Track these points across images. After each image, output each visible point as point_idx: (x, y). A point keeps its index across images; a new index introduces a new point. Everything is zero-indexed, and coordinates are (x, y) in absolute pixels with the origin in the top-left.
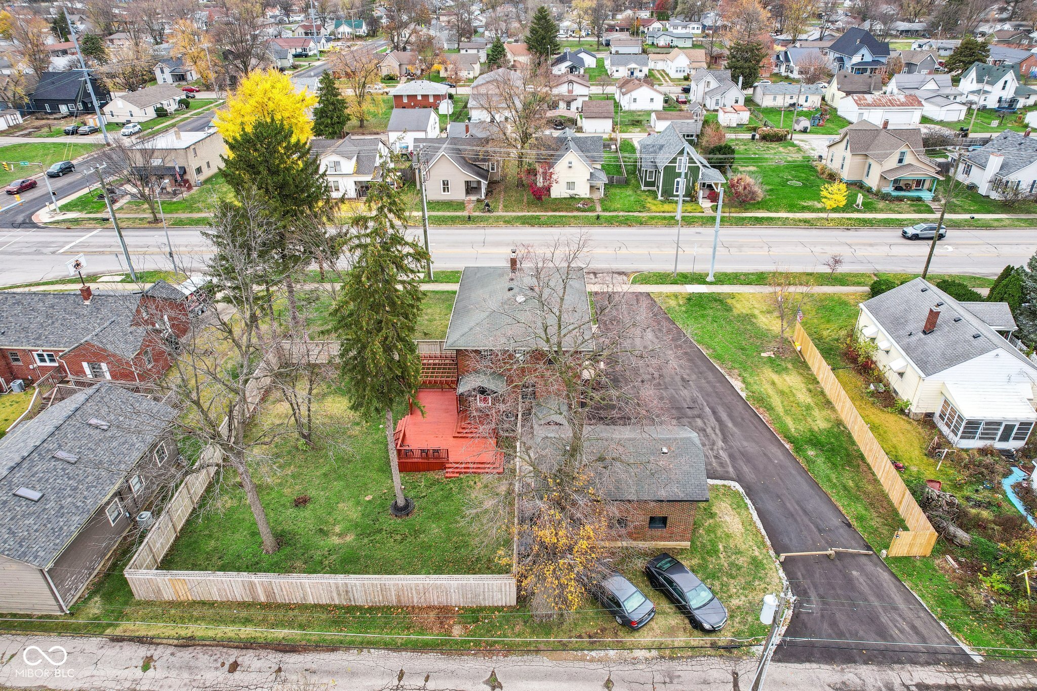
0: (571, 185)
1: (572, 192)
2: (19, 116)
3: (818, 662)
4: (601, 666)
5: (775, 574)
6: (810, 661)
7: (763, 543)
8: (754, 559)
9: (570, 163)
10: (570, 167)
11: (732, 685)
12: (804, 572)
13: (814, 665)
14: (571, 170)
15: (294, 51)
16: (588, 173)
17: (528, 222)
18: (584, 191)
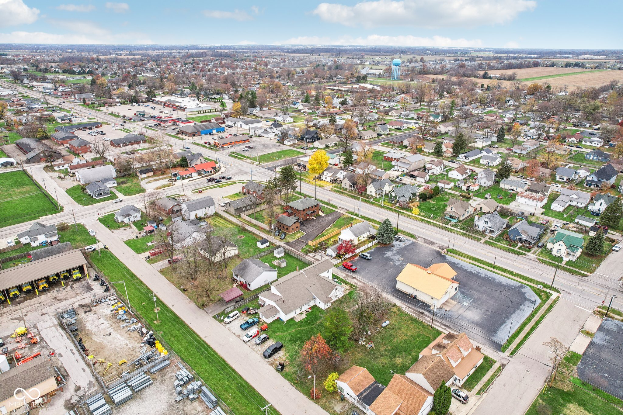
0: (371, 192)
1: (370, 194)
10: (371, 187)
15: (397, 127)
16: (375, 191)
17: (352, 197)
18: (374, 194)
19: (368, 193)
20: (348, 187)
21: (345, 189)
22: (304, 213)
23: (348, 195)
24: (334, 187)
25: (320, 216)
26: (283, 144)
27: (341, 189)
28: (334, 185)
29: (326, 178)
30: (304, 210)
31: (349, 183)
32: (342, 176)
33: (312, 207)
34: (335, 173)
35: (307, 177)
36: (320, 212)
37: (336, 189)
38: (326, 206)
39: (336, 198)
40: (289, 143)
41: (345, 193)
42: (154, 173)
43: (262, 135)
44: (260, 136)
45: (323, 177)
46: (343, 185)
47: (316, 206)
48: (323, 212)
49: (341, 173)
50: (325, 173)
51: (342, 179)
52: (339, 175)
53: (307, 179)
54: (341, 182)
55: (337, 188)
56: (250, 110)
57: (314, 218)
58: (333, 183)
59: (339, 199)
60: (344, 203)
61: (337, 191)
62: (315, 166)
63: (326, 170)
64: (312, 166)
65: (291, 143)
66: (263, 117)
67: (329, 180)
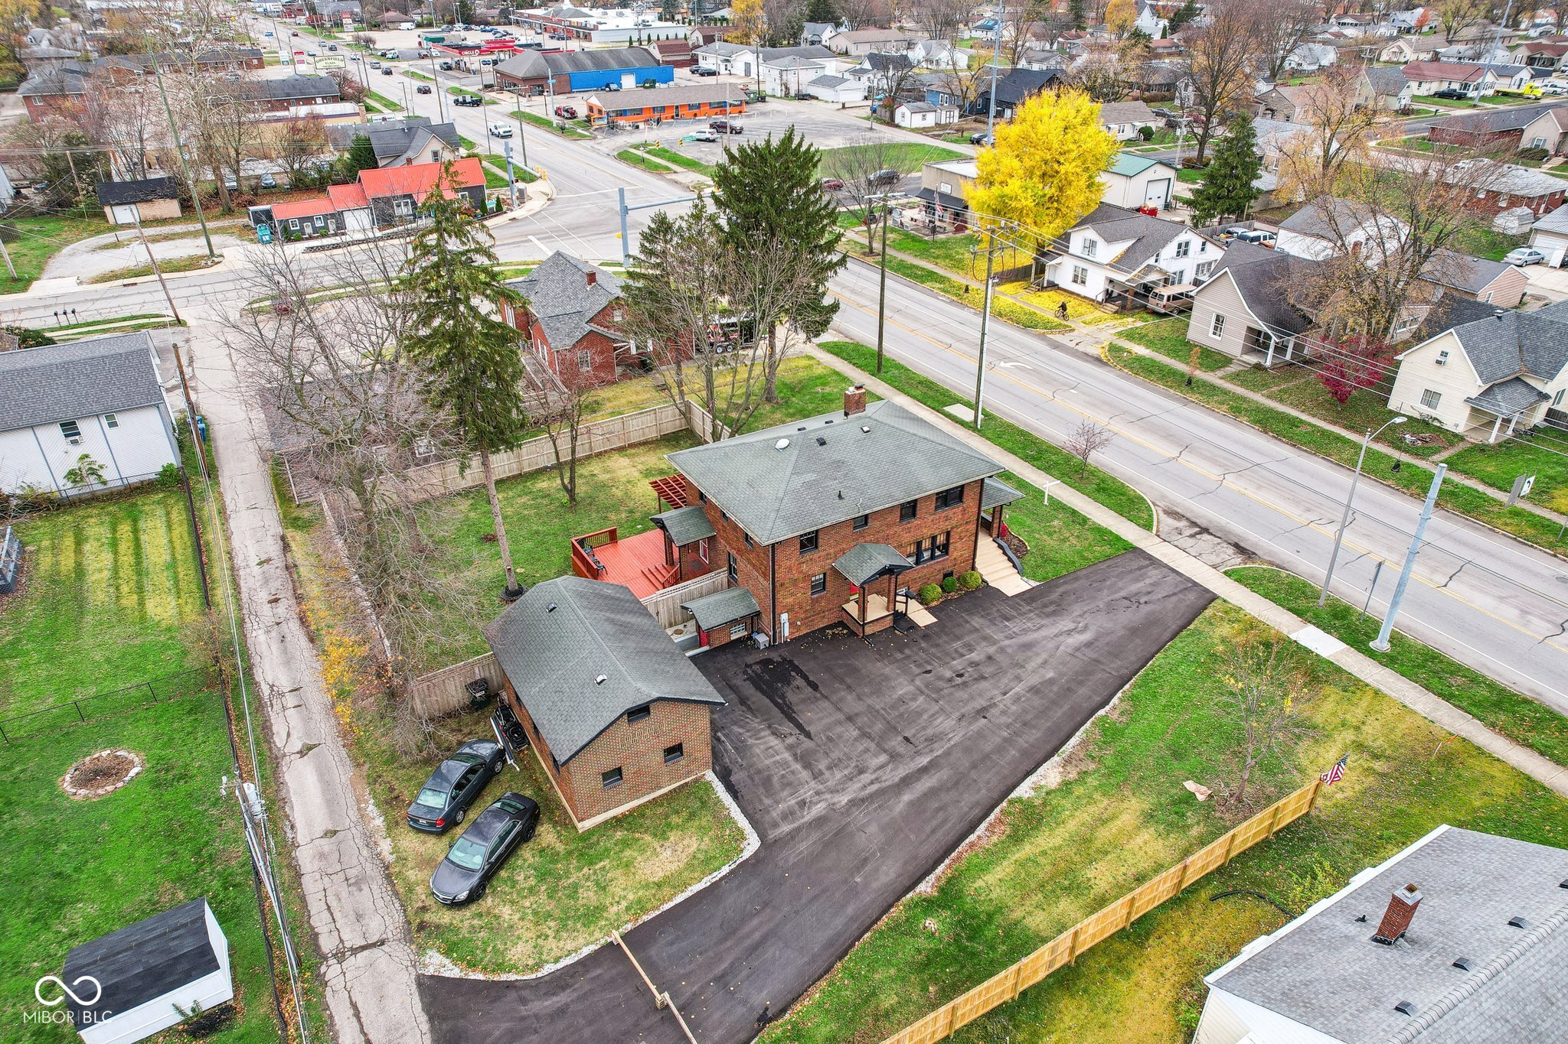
0: (1431, 397)
1: (1427, 410)
2: (957, 113)
3: (433, 1030)
4: (354, 819)
5: (581, 941)
6: (431, 1020)
7: (645, 911)
8: (600, 909)
9: (1444, 354)
10: (1439, 362)
11: (363, 943)
12: (607, 977)
13: (425, 1027)
14: (1442, 370)
15: (1444, 87)
16: (1475, 386)
17: (1268, 423)
18: (1454, 417)
19: (1405, 399)
20: (1232, 343)
21: (1214, 359)
22: (815, 565)
23: (1238, 409)
24: (1130, 335)
25: (986, 594)
26: (891, 122)
27: (1173, 353)
28: (1130, 322)
29: (1079, 278)
30: (809, 542)
31: (1242, 316)
32: (1188, 266)
33: (909, 510)
34: (1145, 247)
35: (958, 265)
36: (987, 546)
37: (1140, 350)
38: (1051, 486)
39: (1140, 421)
40: (917, 121)
41: (1211, 389)
42: (186, 206)
43: (813, 91)
44: (802, 97)
45: (1062, 271)
46: (1199, 328)
47: (948, 498)
48: (1016, 553)
49: (1183, 250)
50: (1078, 241)
51: (1185, 287)
52: (1168, 259)
53: (958, 278)
54: (1183, 306)
55: (1150, 344)
56: (809, 30)
57: (922, 617)
58: (1124, 310)
59: (1169, 436)
60: (1210, 472)
61: (1145, 369)
62: (1014, 186)
63: (1083, 222)
64: (996, 190)
65: (930, 120)
66: (853, 51)
67: (1095, 286)
